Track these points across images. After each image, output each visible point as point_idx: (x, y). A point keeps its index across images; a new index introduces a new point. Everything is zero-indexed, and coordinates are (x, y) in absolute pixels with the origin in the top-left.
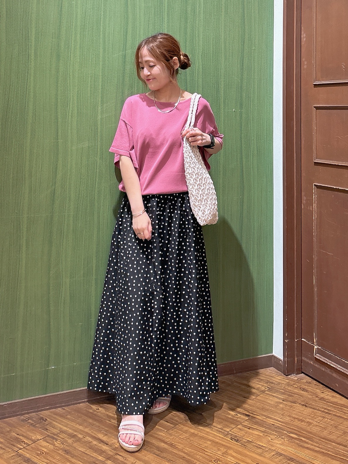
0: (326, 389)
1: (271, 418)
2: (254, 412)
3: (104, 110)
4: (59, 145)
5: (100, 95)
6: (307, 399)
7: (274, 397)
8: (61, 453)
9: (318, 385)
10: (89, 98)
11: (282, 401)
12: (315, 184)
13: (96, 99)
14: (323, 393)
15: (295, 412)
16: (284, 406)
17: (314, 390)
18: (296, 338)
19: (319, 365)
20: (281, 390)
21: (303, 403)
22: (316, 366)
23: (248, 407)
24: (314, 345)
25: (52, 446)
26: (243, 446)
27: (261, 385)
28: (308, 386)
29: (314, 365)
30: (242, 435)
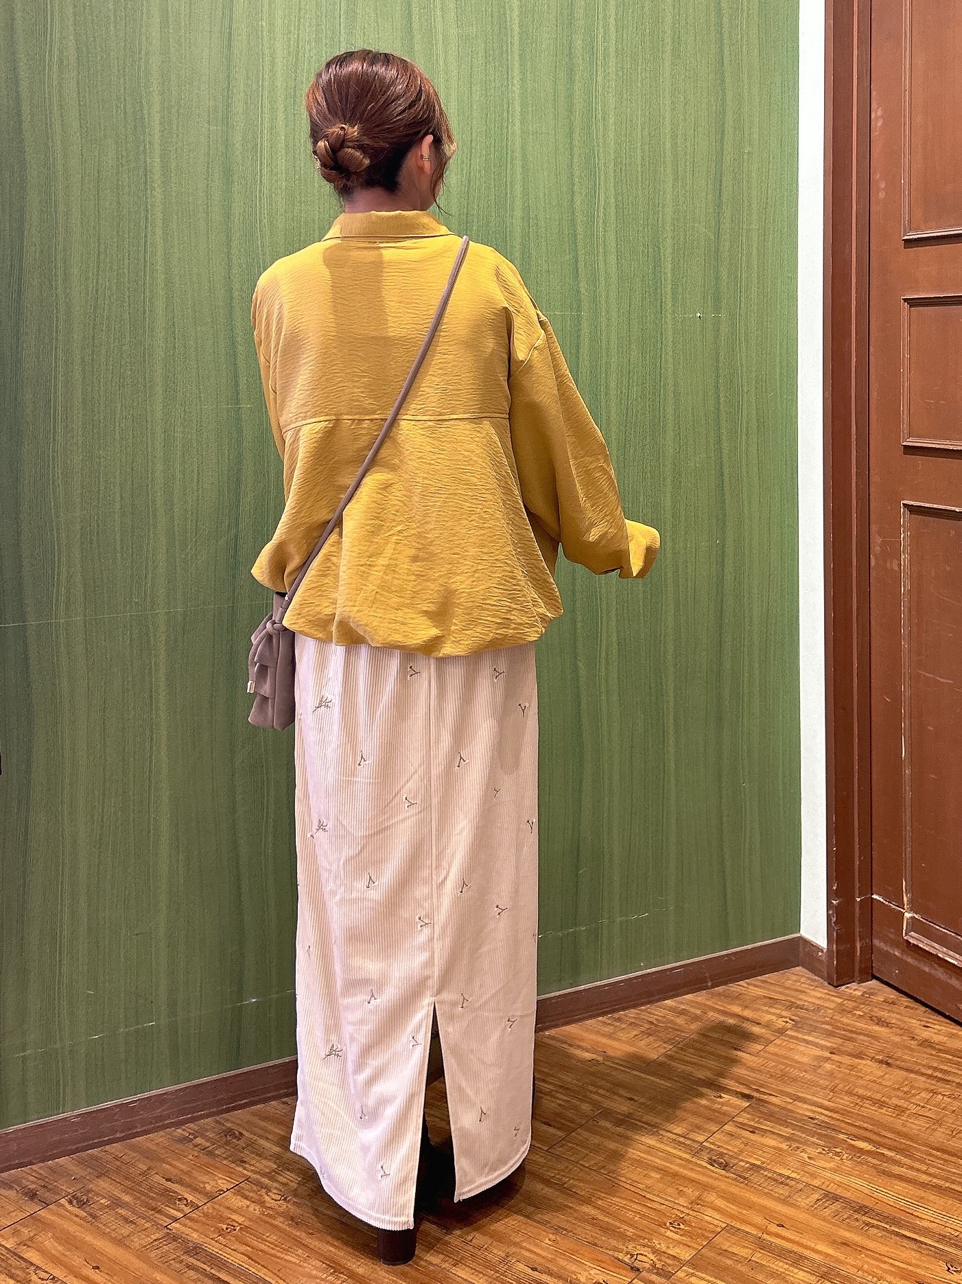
0: (933, 1016)
1: (804, 1101)
2: (762, 1086)
6: (889, 1047)
7: (807, 1045)
8: (281, 1225)
9: (913, 1009)
11: (829, 1055)
12: (905, 502)
14: (928, 1027)
15: (861, 1082)
16: (834, 1067)
17: (905, 1022)
18: (857, 894)
19: (916, 959)
20: (823, 1026)
21: (881, 1057)
22: (909, 960)
23: (747, 1075)
24: (902, 910)
25: (257, 1208)
26: (742, 1178)
27: (774, 1014)
28: (889, 1011)
29: (905, 958)
30: (736, 1150)
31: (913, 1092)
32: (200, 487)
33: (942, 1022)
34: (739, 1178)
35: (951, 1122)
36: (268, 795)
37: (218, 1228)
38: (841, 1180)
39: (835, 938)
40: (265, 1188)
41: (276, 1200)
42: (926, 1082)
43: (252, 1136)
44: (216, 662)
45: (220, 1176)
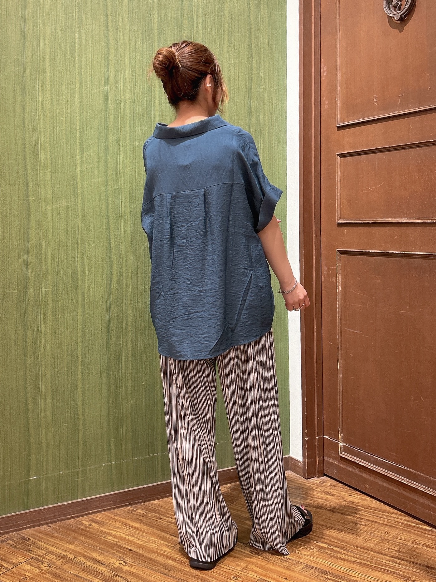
0: (354, 492)
3: (84, 160)
4: (31, 203)
5: (78, 141)
6: (333, 504)
8: (49, 577)
9: (344, 488)
10: (65, 145)
12: (338, 249)
13: (74, 146)
14: (351, 496)
15: (321, 519)
17: (341, 494)
18: (317, 436)
19: (346, 465)
20: (302, 495)
21: (330, 509)
22: (342, 466)
24: (338, 442)
25: (37, 570)
28: (333, 489)
29: (339, 464)
31: (346, 523)
32: (11, 235)
33: (359, 494)
35: (365, 535)
36: (42, 380)
37: (19, 578)
38: (313, 560)
39: (306, 456)
40: (41, 562)
41: (46, 567)
42: (352, 519)
43: (34, 540)
44: (18, 317)
45: (19, 556)
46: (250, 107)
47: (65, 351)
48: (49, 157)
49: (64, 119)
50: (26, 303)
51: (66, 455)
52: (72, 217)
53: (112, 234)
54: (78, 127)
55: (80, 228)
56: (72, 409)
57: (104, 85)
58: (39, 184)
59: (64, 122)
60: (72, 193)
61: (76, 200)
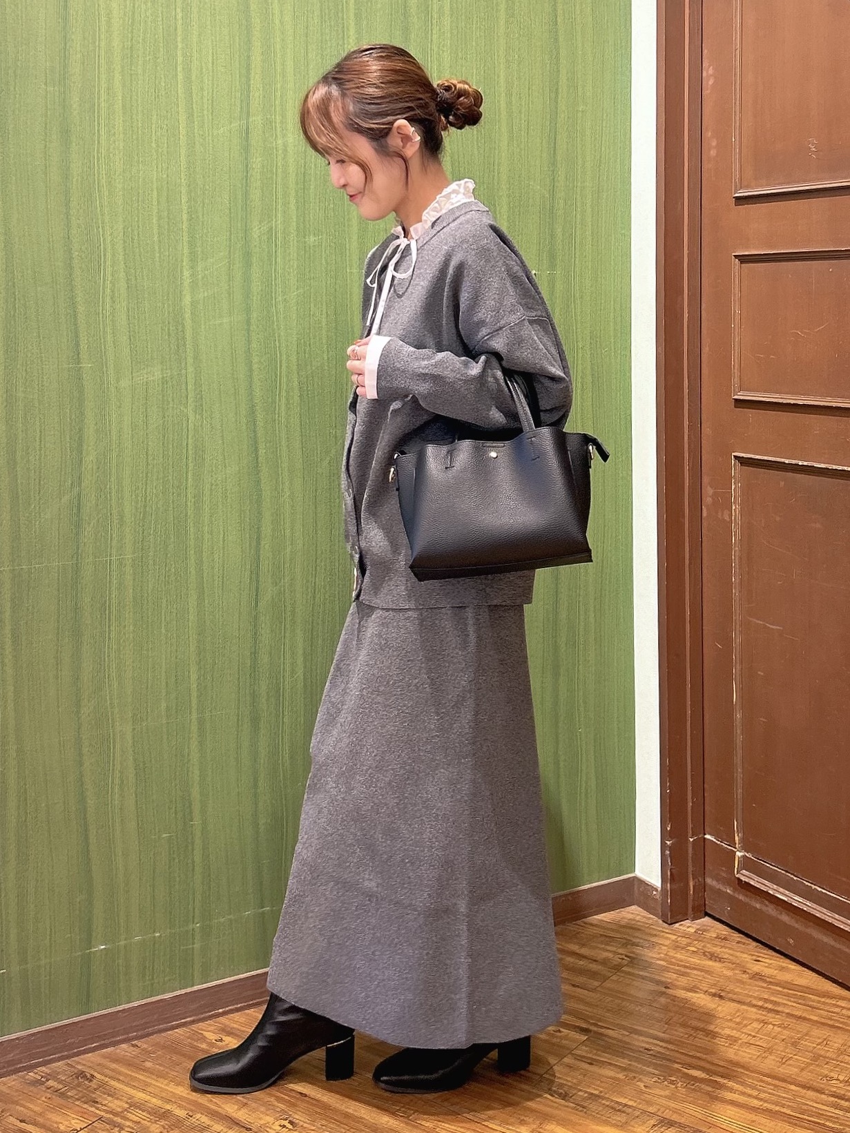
0: (765, 951)
1: (640, 1033)
2: (600, 1020)
3: (198, 279)
4: (85, 376)
5: (186, 238)
6: (721, 980)
7: (643, 981)
9: (744, 944)
10: (157, 248)
11: (664, 989)
12: (736, 454)
13: (176, 249)
14: (760, 961)
15: (695, 1015)
16: (669, 1000)
17: (737, 957)
18: (690, 835)
19: (749, 896)
20: (658, 962)
21: (713, 991)
22: (741, 897)
23: (584, 1010)
24: (734, 849)
26: (581, 1107)
27: (610, 951)
28: (722, 947)
29: (736, 895)
30: (575, 1081)
31: (745, 1022)
32: (43, 446)
33: (773, 956)
34: (578, 1107)
35: (781, 1049)
36: (114, 748)
38: (676, 1107)
39: (669, 877)
40: (118, 1127)
42: (756, 1014)
43: (103, 1078)
44: (61, 618)
45: (73, 1116)
46: (554, 151)
47: (164, 684)
48: (122, 275)
49: (155, 193)
50: (77, 586)
51: (168, 899)
52: (173, 400)
53: (260, 432)
54: (185, 208)
55: (191, 426)
56: (178, 802)
57: (240, 116)
58: (101, 334)
59: (155, 199)
60: (172, 351)
61: (183, 366)
